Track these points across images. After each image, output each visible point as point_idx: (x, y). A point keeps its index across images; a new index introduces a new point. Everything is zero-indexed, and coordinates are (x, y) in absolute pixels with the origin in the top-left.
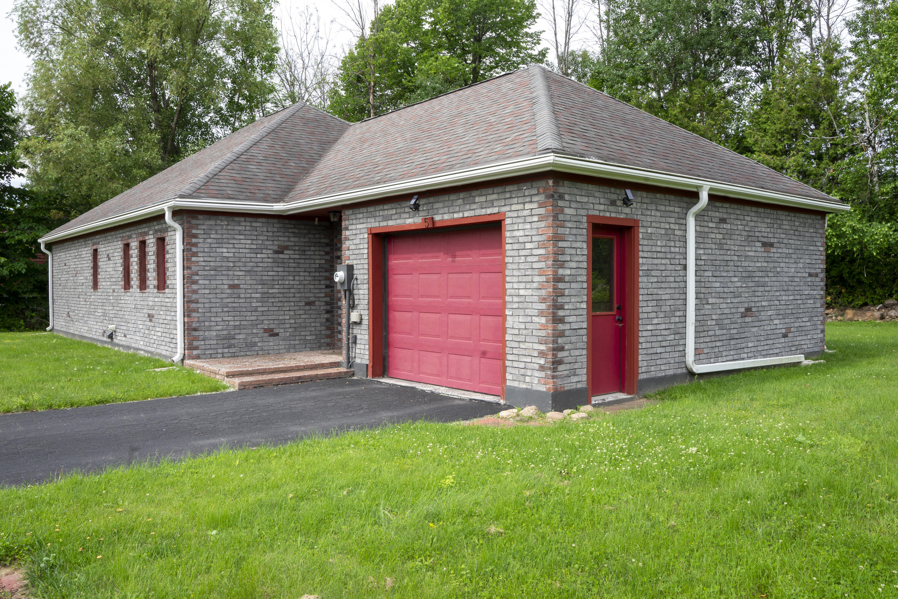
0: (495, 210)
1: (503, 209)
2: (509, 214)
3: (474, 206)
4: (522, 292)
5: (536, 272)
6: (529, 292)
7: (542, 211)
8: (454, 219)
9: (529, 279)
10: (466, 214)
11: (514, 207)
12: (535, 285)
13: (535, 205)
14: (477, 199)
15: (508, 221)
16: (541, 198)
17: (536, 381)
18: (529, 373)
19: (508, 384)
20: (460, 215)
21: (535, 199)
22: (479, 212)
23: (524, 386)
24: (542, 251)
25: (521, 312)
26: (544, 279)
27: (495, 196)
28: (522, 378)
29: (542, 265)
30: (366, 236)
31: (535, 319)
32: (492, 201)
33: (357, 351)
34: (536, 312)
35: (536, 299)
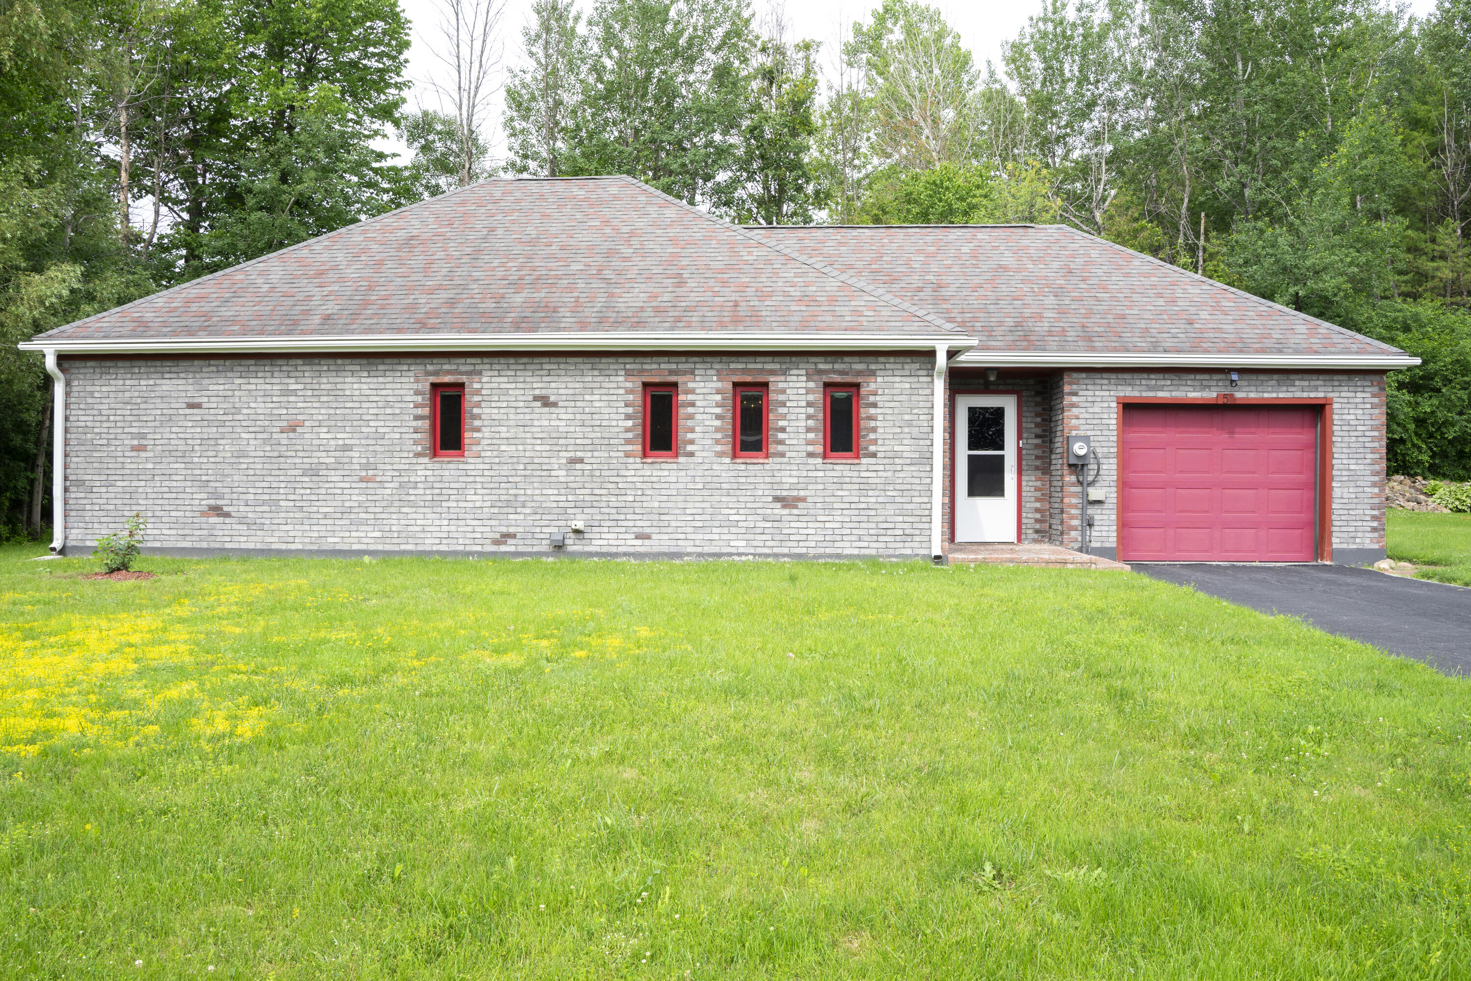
0: (1321, 395)
1: (1330, 395)
2: (1335, 400)
3: (1293, 389)
4: (1352, 467)
5: (1369, 450)
6: (1362, 467)
7: (1376, 400)
8: (1263, 399)
9: (1362, 456)
10: (1281, 395)
11: (1343, 394)
12: (1368, 461)
13: (1369, 395)
14: (1297, 383)
15: (1335, 406)
16: (1376, 389)
17: (1368, 541)
18: (1360, 535)
19: (1334, 546)
20: (1274, 395)
21: (1367, 389)
22: (1298, 395)
23: (1355, 547)
24: (1376, 434)
25: (1353, 484)
26: (1378, 456)
27: (1320, 383)
28: (1352, 540)
29: (1376, 444)
30: (1114, 405)
31: (1367, 490)
32: (1317, 387)
33: (1094, 534)
34: (1369, 484)
35: (1369, 472)
